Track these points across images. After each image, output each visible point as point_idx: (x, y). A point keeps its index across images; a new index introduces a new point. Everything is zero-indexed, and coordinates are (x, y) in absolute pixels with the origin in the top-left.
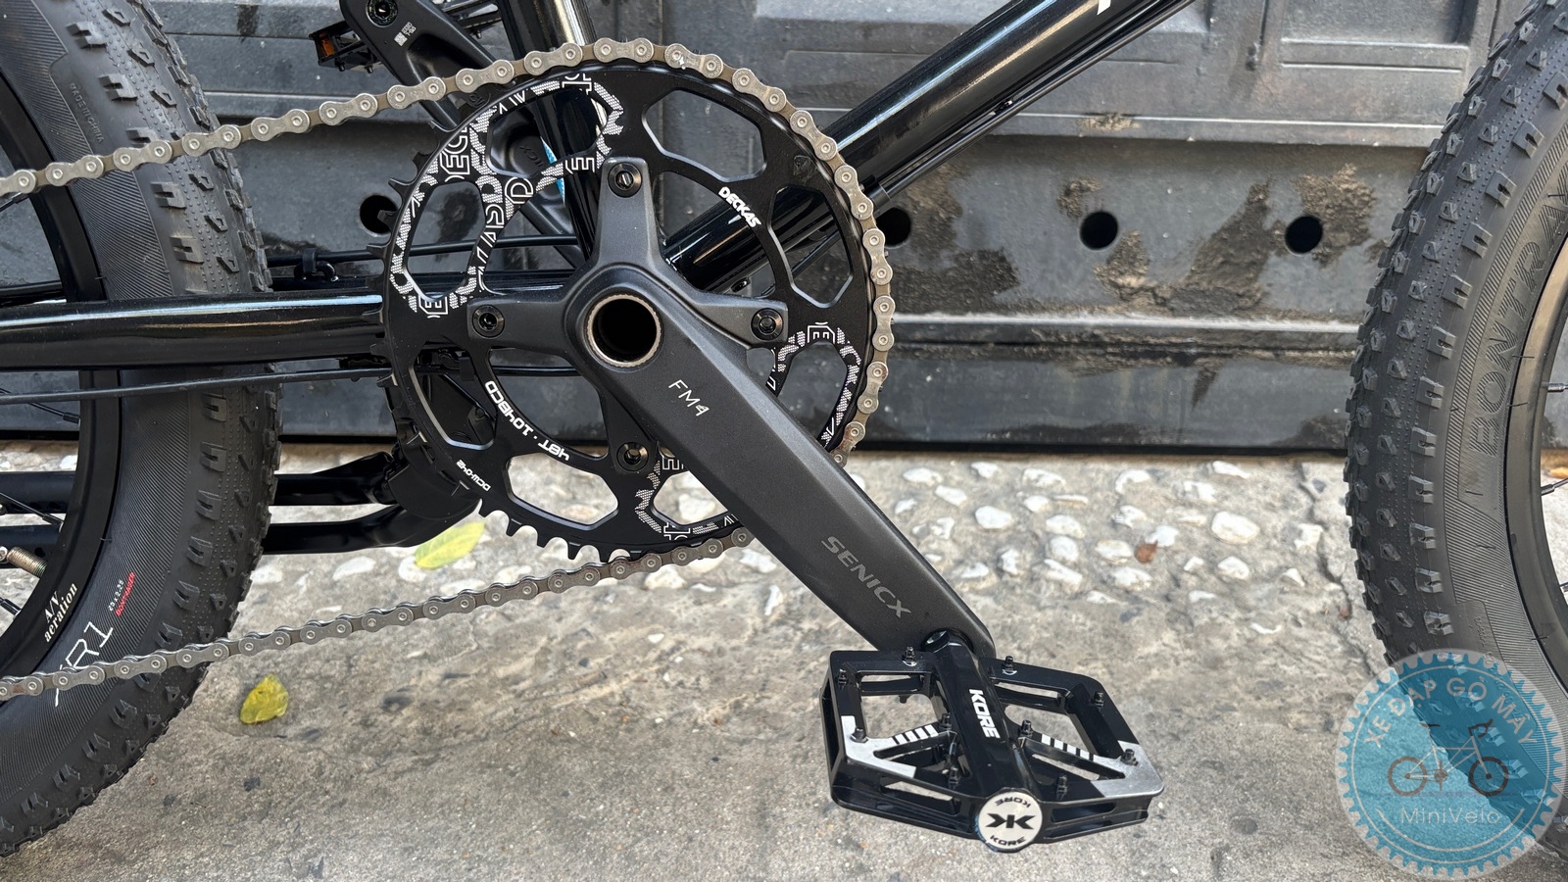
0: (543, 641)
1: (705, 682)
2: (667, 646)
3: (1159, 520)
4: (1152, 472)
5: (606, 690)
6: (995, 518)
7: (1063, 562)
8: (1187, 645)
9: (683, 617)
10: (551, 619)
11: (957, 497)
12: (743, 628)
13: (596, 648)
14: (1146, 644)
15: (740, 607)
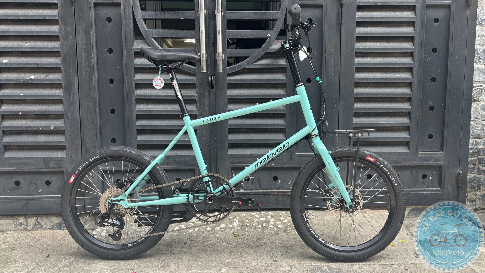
0: (202, 236)
1: (223, 241)
2: (218, 237)
3: (286, 219)
4: (286, 212)
5: (211, 242)
6: (262, 219)
7: (271, 225)
8: (286, 234)
9: (220, 233)
10: (203, 234)
11: (258, 216)
12: (228, 234)
13: (210, 237)
14: (281, 234)
15: (228, 232)
